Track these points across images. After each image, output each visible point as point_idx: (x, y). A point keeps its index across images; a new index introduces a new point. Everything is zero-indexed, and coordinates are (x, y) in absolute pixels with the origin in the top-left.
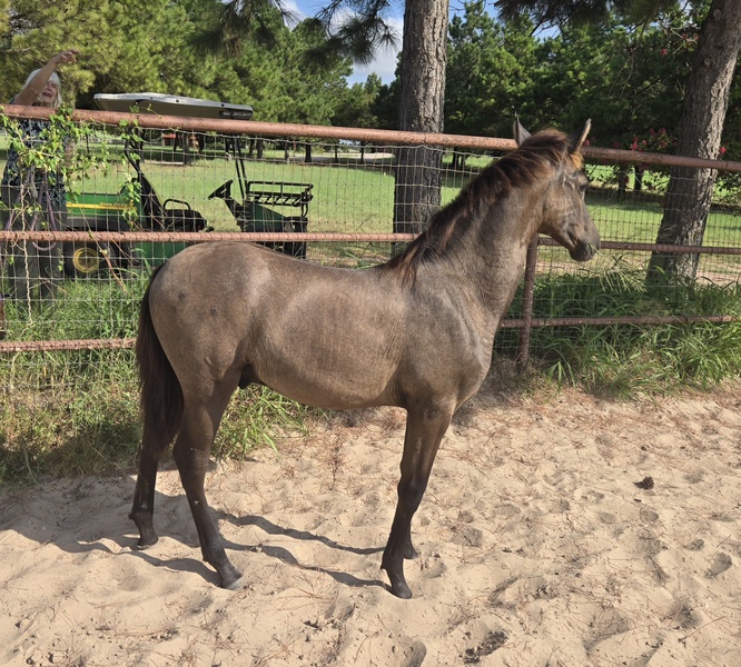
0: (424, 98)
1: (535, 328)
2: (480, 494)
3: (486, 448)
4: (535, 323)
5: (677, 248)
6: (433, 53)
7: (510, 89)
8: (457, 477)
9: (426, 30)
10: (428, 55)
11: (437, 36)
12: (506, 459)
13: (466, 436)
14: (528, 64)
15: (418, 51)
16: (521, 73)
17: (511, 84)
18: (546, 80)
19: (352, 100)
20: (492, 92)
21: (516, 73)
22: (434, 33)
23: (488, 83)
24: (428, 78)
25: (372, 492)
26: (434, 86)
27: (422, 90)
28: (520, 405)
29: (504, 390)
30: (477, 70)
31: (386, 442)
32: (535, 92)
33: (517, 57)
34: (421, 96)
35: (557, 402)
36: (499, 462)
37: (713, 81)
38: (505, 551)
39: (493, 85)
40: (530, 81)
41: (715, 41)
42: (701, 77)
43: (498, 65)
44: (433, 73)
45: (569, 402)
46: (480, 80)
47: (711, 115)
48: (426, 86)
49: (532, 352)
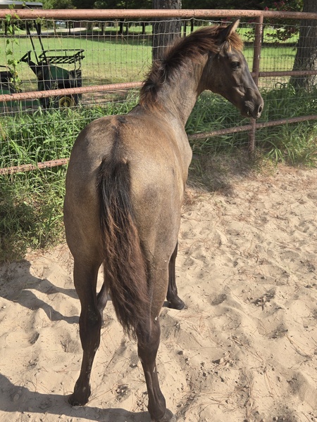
1: (258, 129)
2: (265, 244)
3: (251, 211)
4: (258, 127)
8: (245, 235)
12: (268, 218)
13: (235, 204)
25: (197, 252)
28: (254, 179)
29: (245, 170)
31: (190, 215)
35: (275, 174)
36: (265, 221)
38: (307, 287)
45: (282, 174)
49: (257, 144)
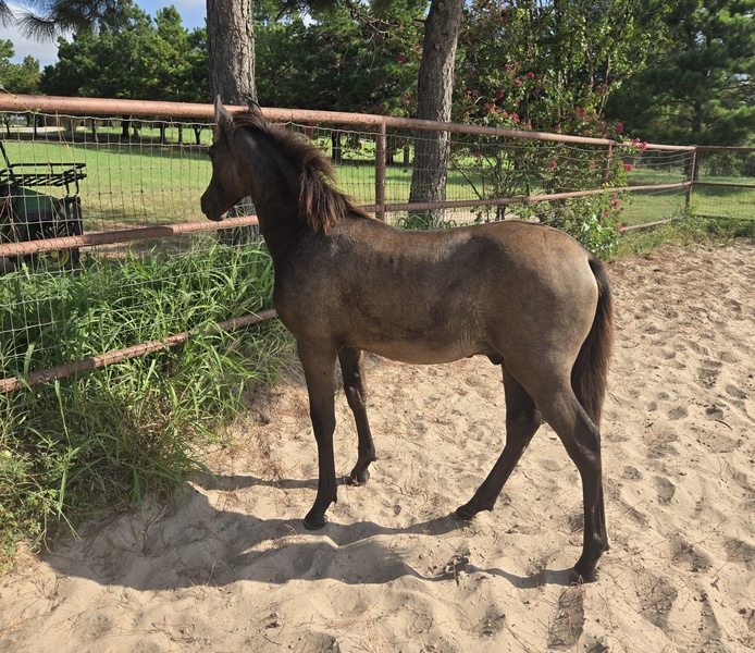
0: (240, 74)
5: (430, 205)
6: (243, 30)
7: (171, 70)
9: (234, 6)
10: (239, 31)
11: (245, 12)
14: (182, 50)
15: (228, 27)
16: (177, 57)
17: (171, 66)
18: (201, 64)
19: (19, 80)
20: (154, 73)
21: (173, 57)
22: (242, 9)
23: (150, 65)
24: (242, 54)
26: (247, 63)
27: (237, 66)
30: (135, 55)
32: (194, 73)
33: (172, 44)
34: (236, 73)
37: (443, 62)
39: (154, 67)
40: (188, 64)
41: (442, 29)
42: (433, 59)
43: (156, 50)
44: (245, 50)
46: (142, 63)
47: (444, 91)
48: (240, 62)
